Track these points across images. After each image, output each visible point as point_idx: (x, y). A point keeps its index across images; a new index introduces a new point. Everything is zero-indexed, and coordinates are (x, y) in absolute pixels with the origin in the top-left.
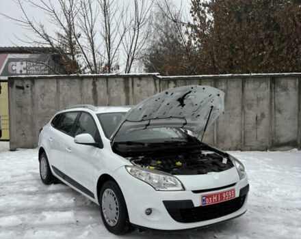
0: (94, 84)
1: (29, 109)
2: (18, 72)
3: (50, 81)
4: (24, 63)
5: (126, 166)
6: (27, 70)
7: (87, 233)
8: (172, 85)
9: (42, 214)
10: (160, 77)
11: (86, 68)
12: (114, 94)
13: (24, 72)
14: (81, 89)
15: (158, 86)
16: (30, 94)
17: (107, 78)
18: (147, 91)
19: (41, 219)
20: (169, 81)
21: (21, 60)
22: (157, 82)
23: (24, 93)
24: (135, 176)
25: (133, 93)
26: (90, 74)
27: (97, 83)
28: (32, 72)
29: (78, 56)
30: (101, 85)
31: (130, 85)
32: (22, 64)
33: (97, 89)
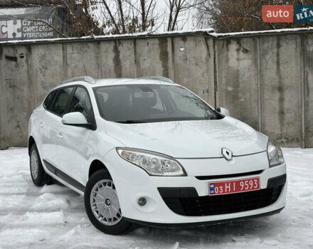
0: (116, 50)
1: (25, 89)
2: (10, 36)
3: (52, 47)
4: (19, 22)
5: (117, 149)
6: (23, 32)
7: (73, 231)
8: (233, 46)
9: (25, 215)
10: (215, 34)
11: (104, 26)
12: (145, 65)
13: (19, 35)
14: (97, 58)
15: (211, 49)
16: (25, 68)
17: (135, 39)
18: (195, 58)
19: (23, 220)
20: (228, 40)
21: (14, 18)
22: (211, 42)
23: (17, 66)
24: (128, 160)
25: (173, 61)
26: (111, 35)
27: (120, 48)
28: (30, 35)
29: (93, 9)
30: (126, 50)
31: (169, 49)
32: (15, 23)
33: (121, 57)
